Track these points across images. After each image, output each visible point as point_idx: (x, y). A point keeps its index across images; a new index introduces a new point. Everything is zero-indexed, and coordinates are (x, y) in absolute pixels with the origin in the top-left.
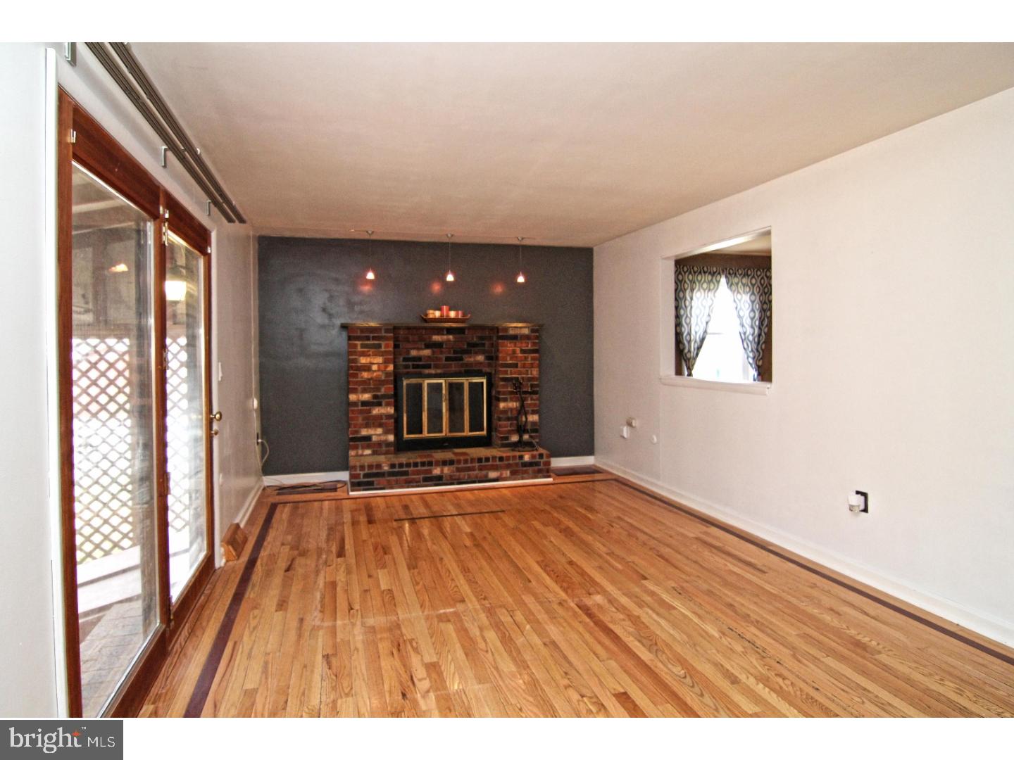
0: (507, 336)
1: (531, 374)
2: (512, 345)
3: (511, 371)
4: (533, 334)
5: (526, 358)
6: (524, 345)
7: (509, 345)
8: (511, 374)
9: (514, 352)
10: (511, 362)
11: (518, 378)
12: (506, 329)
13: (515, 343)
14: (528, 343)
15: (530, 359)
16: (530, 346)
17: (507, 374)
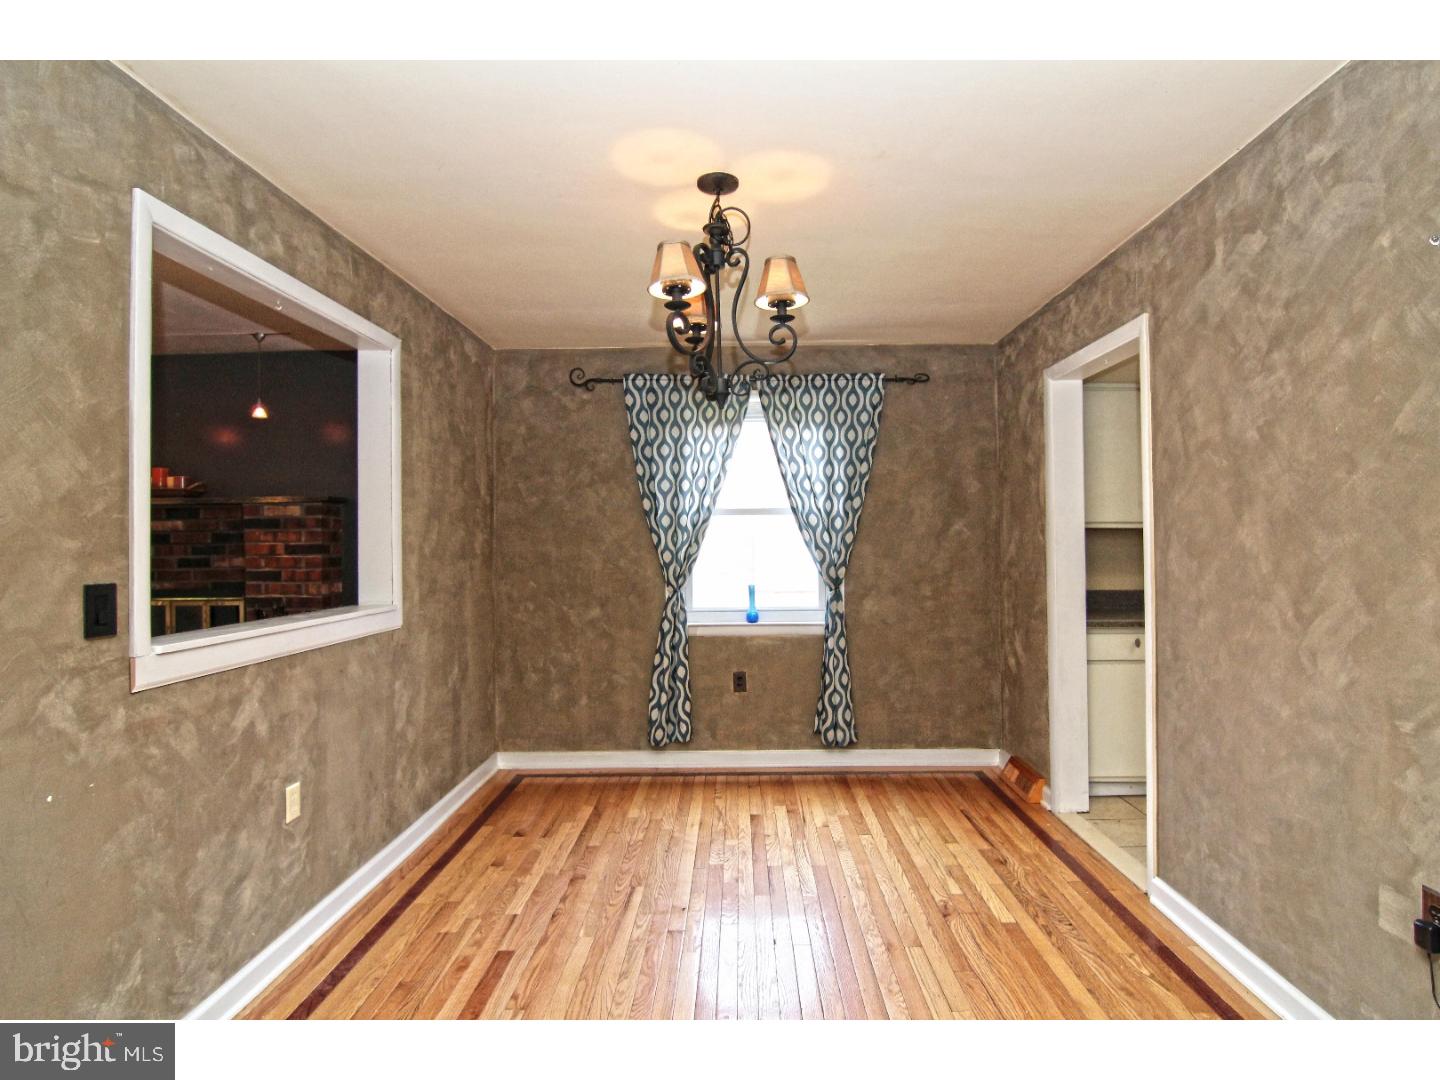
0: (259, 520)
1: (307, 593)
2: (270, 537)
3: (267, 586)
4: (311, 517)
5: (297, 562)
6: (293, 537)
7: (262, 538)
8: (267, 592)
9: (272, 550)
10: (267, 569)
11: (280, 599)
12: (257, 508)
13: (275, 535)
14: (300, 534)
15: (303, 564)
16: (303, 539)
17: (259, 592)
